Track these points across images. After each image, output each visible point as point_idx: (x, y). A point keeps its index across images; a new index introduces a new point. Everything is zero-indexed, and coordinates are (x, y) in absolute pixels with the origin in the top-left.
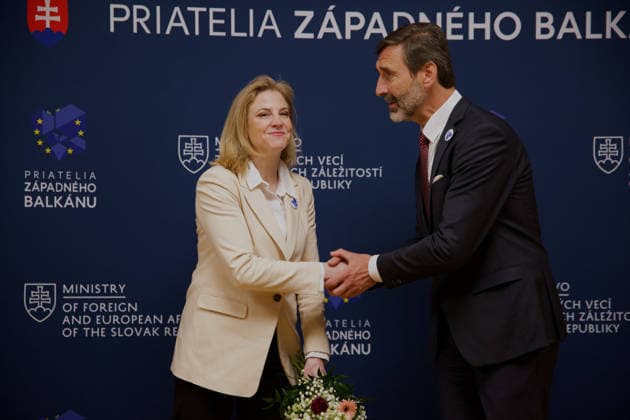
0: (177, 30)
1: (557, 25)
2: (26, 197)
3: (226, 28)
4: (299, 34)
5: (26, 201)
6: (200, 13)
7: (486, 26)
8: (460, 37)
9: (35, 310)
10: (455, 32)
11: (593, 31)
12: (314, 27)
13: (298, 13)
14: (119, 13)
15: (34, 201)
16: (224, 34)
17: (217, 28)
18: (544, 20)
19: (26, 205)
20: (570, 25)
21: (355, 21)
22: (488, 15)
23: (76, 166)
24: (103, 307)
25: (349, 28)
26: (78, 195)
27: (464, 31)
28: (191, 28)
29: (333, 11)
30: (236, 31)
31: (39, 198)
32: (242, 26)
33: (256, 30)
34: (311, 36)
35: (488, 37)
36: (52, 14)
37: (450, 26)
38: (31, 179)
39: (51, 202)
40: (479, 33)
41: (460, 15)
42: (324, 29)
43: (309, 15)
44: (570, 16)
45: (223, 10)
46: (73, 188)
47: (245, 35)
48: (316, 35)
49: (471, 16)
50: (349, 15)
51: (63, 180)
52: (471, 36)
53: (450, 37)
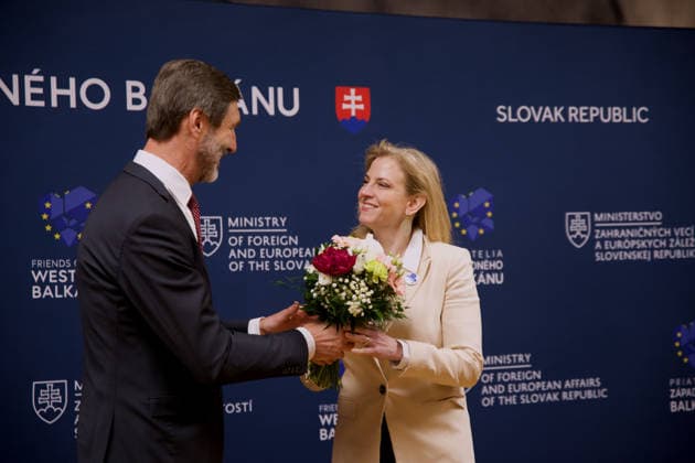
7: (71, 92)
8: (41, 104)
10: (34, 97)
18: (135, 89)
22: (72, 81)
27: (46, 96)
35: (73, 104)
37: (29, 90)
40: (63, 100)
41: (41, 79)
49: (53, 80)
52: (54, 103)
53: (29, 102)
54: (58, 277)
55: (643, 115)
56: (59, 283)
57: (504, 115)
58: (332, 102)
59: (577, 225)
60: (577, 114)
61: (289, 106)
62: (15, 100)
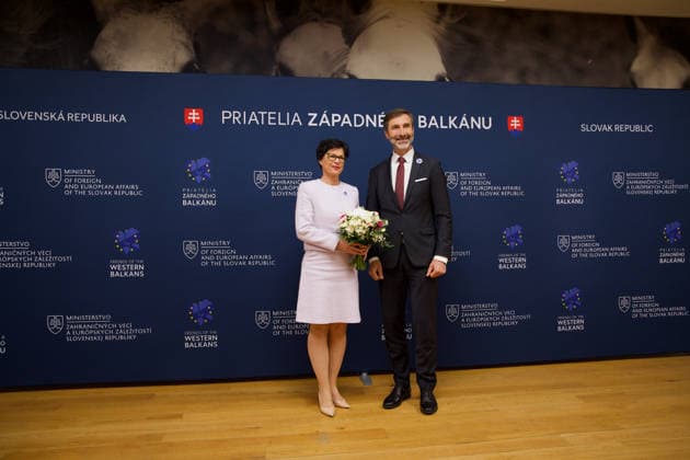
0: (253, 122)
1: (428, 122)
2: (183, 201)
3: (276, 121)
4: (310, 124)
5: (183, 203)
6: (264, 114)
9: (189, 253)
11: (444, 125)
12: (317, 120)
13: (309, 114)
14: (227, 115)
15: (187, 203)
16: (275, 124)
17: (272, 121)
18: (422, 119)
19: (183, 205)
20: (433, 122)
21: (336, 118)
23: (206, 186)
24: (219, 252)
25: (334, 121)
26: (208, 200)
28: (260, 121)
29: (326, 113)
30: (281, 122)
31: (189, 201)
32: (284, 120)
33: (291, 121)
34: (316, 125)
36: (196, 116)
37: (380, 121)
38: (186, 192)
39: (195, 203)
42: (322, 121)
43: (315, 115)
44: (433, 118)
45: (275, 113)
46: (205, 196)
47: (285, 124)
48: (319, 124)
50: (334, 115)
51: (201, 193)
55: (650, 128)
57: (584, 128)
58: (506, 123)
59: (618, 178)
60: (618, 128)
61: (487, 125)
62: (375, 125)
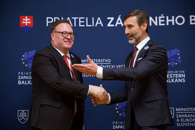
2: (19, 81)
3: (85, 24)
4: (109, 25)
5: (19, 82)
6: (76, 19)
7: (173, 20)
8: (164, 24)
9: (21, 119)
10: (162, 23)
12: (114, 22)
13: (108, 18)
14: (50, 20)
15: (21, 82)
16: (84, 26)
17: (82, 24)
18: (193, 18)
19: (19, 84)
22: (173, 17)
27: (165, 22)
28: (73, 24)
29: (120, 17)
30: (88, 25)
31: (23, 81)
32: (90, 23)
33: (95, 24)
34: (113, 25)
35: (173, 24)
36: (28, 21)
37: (160, 21)
38: (21, 75)
39: (27, 82)
40: (170, 23)
41: (164, 17)
42: (117, 23)
43: (112, 19)
45: (84, 18)
47: (91, 26)
48: (115, 25)
49: (167, 17)
52: (168, 24)
53: (160, 24)
54: (170, 76)
56: (170, 78)
62: (156, 24)
